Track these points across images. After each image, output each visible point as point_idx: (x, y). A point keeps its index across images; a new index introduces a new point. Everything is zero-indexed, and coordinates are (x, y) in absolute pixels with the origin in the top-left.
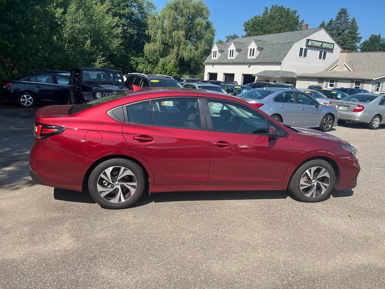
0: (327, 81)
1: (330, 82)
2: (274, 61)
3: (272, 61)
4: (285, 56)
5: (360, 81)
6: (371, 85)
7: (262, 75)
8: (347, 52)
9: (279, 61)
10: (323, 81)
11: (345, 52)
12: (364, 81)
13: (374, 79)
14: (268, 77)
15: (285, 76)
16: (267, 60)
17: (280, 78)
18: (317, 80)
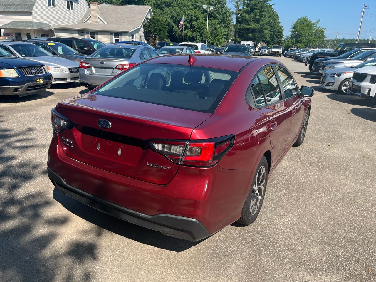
0: (88, 33)
1: (91, 35)
2: (22, 10)
3: (19, 10)
4: (34, 4)
5: (118, 34)
6: (128, 37)
7: (11, 27)
8: (98, 4)
9: (29, 11)
10: (83, 33)
11: (96, 4)
12: (122, 33)
13: (130, 32)
14: (20, 30)
15: (39, 27)
16: (12, 9)
17: (34, 30)
18: (77, 32)
